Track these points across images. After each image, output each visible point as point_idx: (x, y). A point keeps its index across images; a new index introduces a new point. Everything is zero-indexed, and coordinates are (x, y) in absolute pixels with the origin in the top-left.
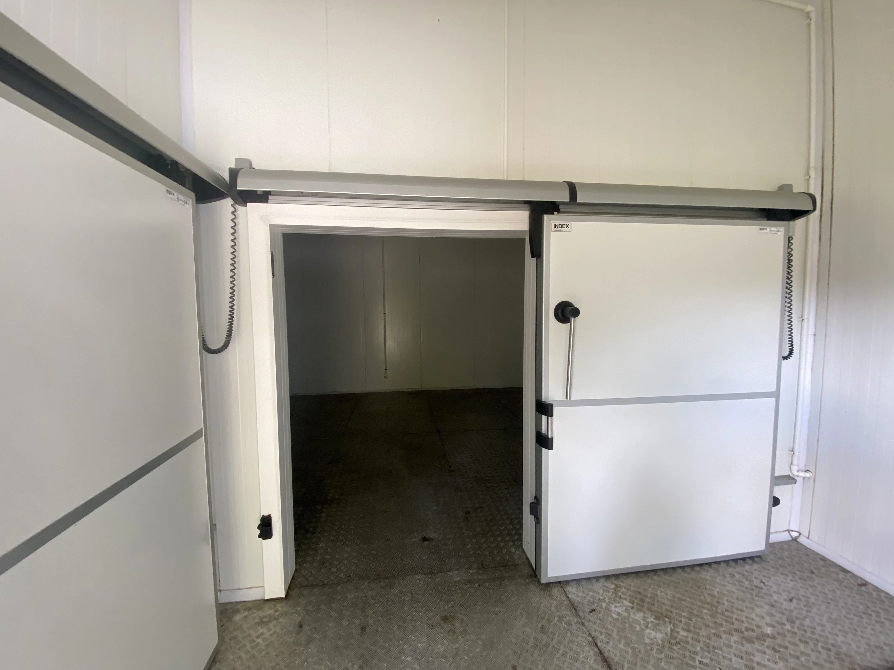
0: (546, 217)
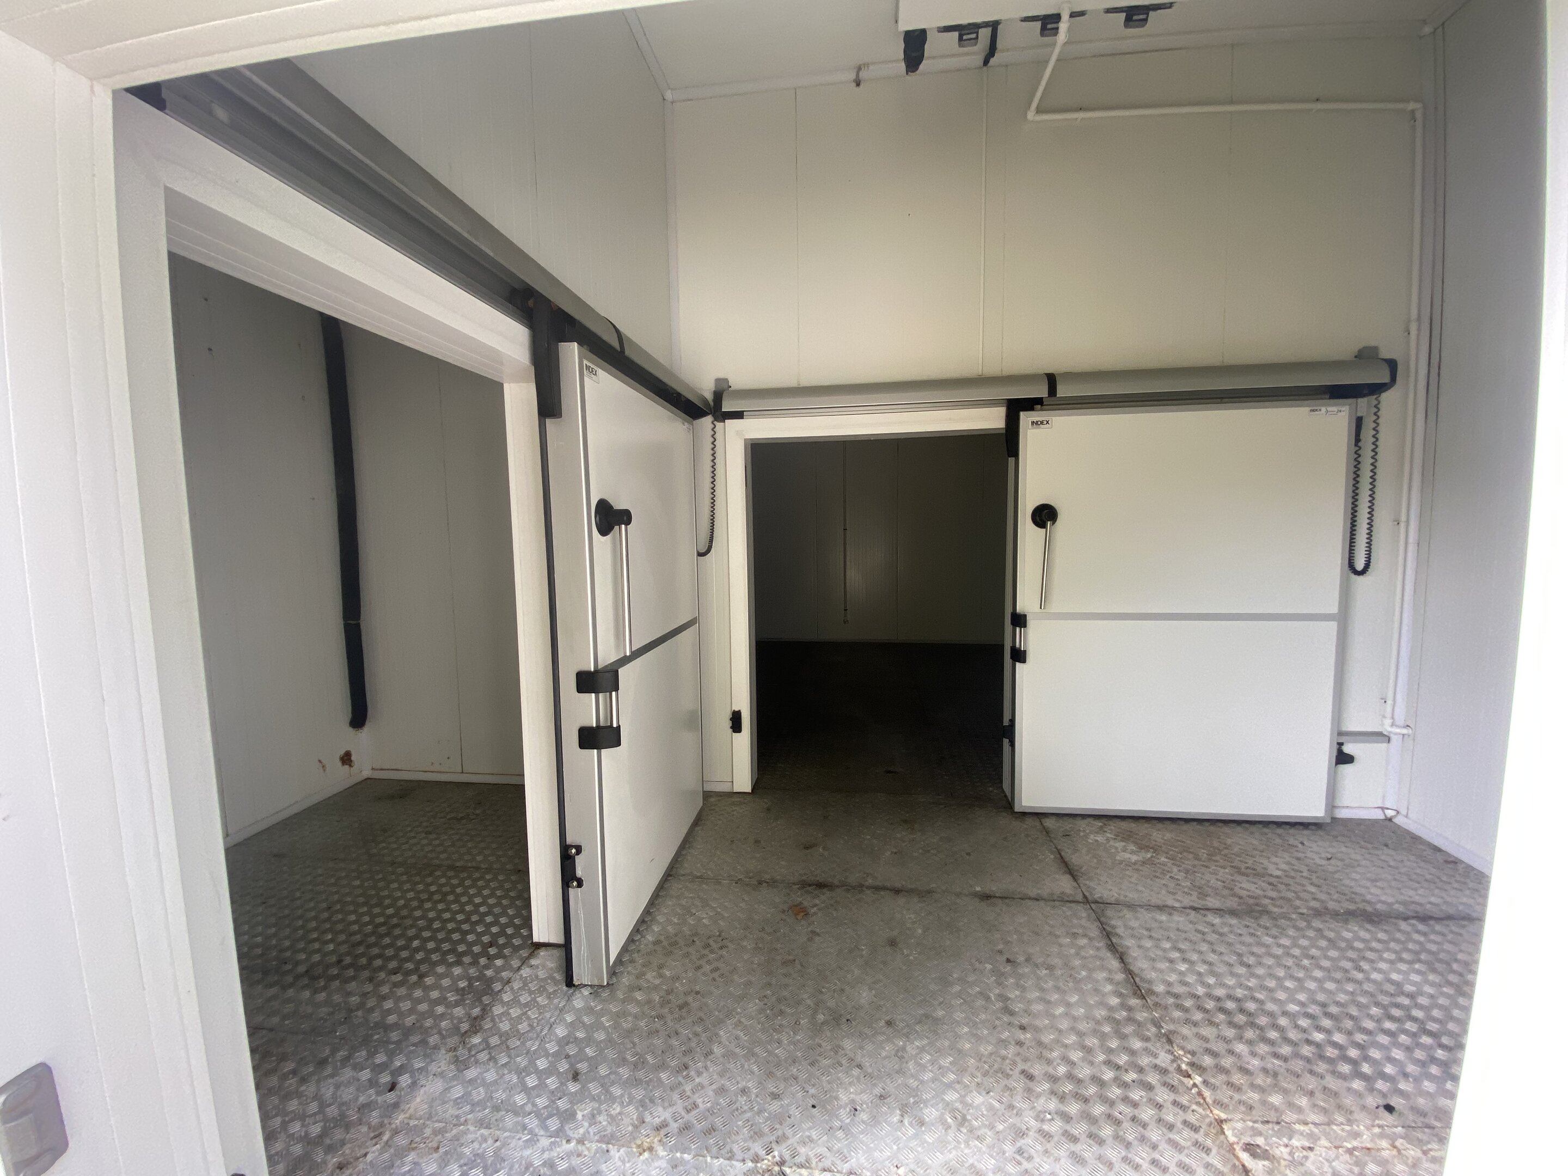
0: (1022, 415)
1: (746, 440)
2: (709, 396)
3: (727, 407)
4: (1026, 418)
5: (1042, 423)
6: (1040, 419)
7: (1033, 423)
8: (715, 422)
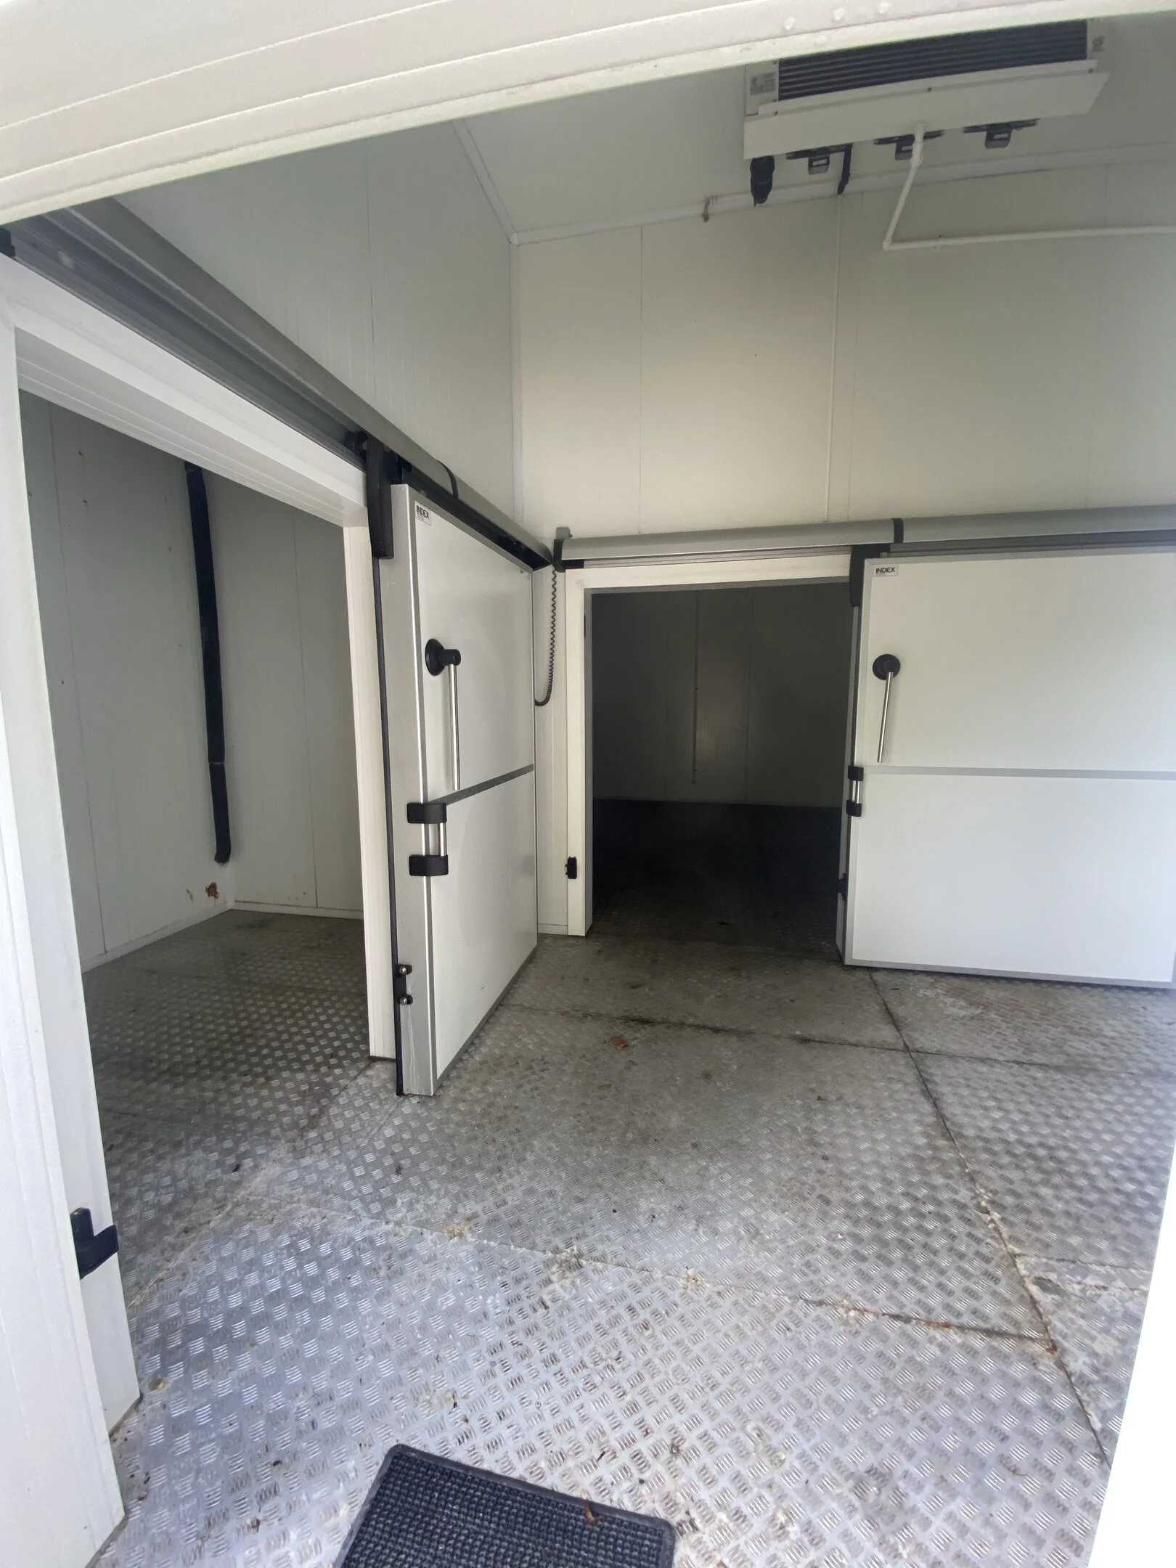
0: (867, 562)
1: (586, 590)
2: (550, 546)
3: (566, 556)
4: (870, 565)
5: (887, 570)
6: (886, 566)
7: (877, 570)
8: (556, 572)
